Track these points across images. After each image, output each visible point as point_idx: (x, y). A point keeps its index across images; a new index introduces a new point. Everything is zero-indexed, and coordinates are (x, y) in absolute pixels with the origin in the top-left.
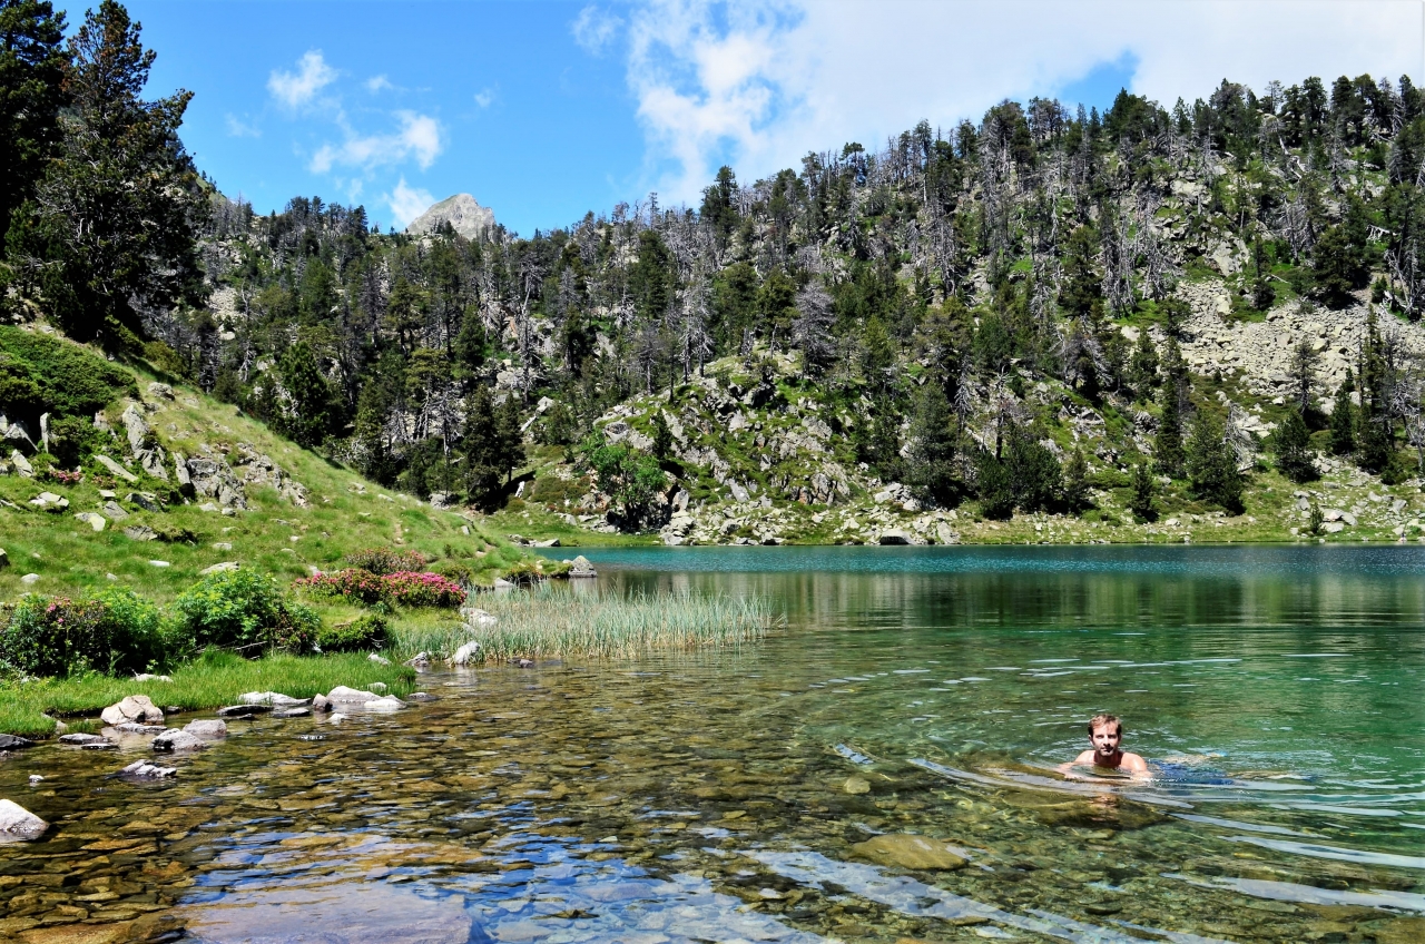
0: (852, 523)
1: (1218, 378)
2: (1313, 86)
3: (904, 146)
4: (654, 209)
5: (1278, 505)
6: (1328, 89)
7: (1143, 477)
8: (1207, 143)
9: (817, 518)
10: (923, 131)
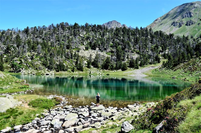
0: (43, 72)
1: (83, 57)
2: (95, 25)
3: (50, 27)
4: (17, 29)
5: (87, 71)
6: (97, 26)
7: (73, 67)
8: (84, 30)
9: (39, 71)
10: (52, 25)
